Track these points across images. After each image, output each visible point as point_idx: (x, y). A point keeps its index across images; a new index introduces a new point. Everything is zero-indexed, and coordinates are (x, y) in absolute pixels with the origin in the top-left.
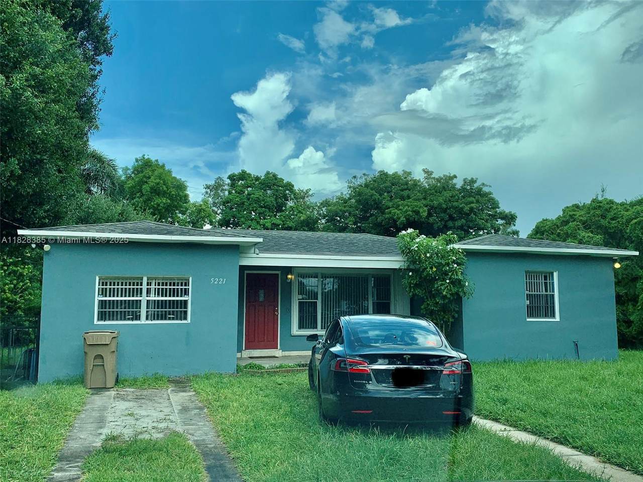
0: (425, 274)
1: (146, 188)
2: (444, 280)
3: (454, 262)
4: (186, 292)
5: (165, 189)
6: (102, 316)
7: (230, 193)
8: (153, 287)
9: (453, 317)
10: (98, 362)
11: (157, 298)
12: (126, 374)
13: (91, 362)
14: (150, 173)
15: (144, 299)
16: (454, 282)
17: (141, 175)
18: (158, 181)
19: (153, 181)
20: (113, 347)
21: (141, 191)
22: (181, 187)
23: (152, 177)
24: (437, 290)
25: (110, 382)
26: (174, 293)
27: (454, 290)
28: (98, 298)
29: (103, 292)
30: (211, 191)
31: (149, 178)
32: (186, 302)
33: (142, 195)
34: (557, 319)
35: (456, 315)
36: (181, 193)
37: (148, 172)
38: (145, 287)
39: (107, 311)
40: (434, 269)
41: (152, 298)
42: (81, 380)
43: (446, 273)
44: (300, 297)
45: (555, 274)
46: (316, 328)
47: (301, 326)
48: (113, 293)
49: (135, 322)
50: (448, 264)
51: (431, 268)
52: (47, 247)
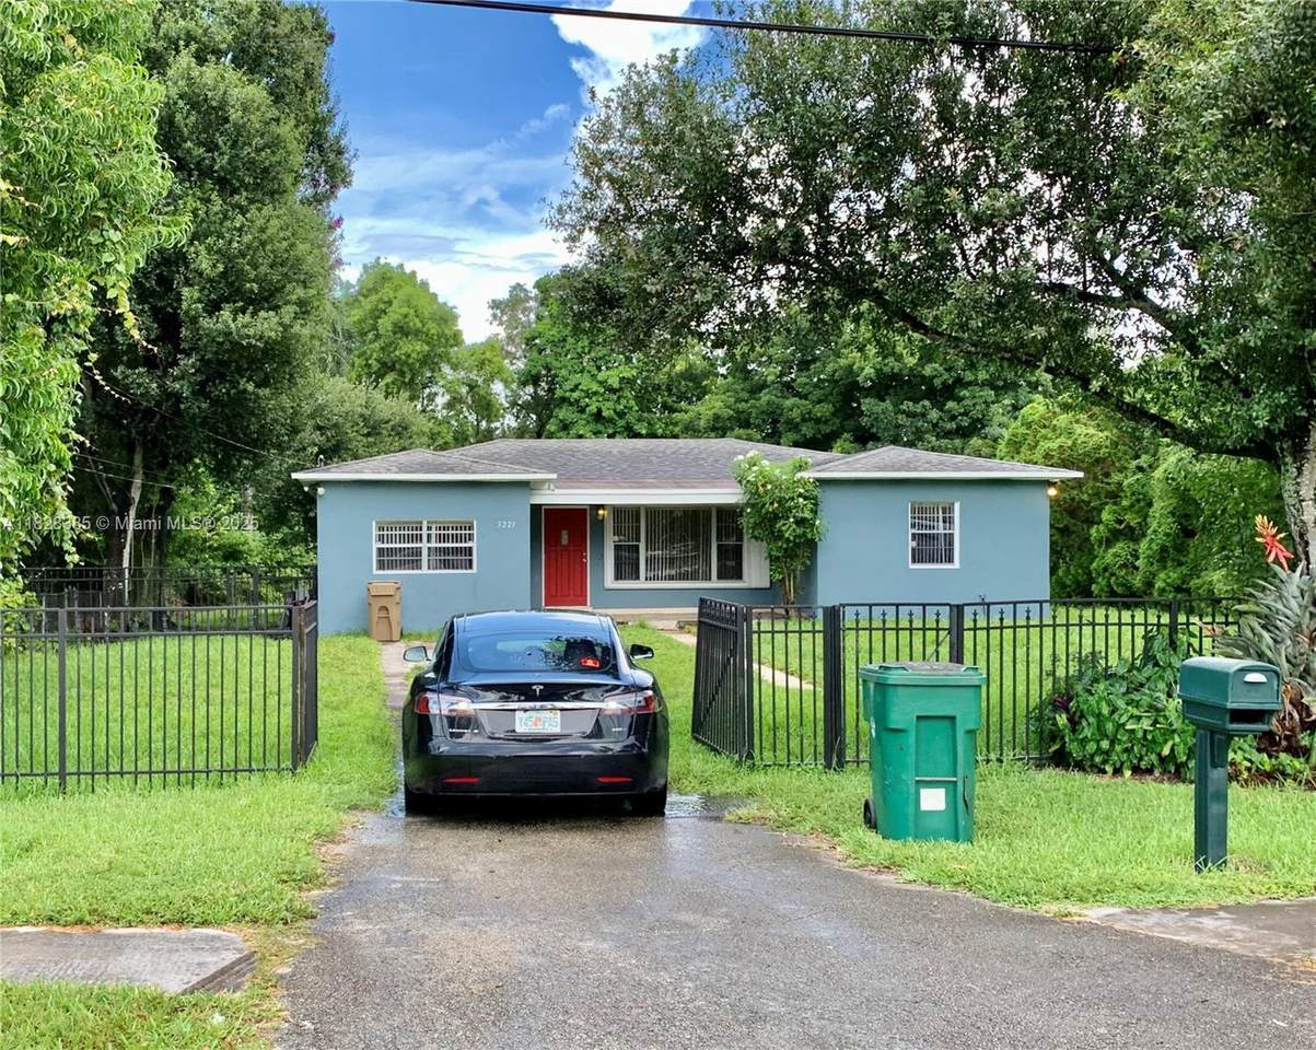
0: (764, 511)
1: (385, 324)
2: (788, 518)
3: (800, 495)
4: (471, 537)
5: (419, 325)
6: (381, 565)
7: (539, 318)
8: (433, 532)
9: (803, 563)
10: (383, 614)
11: (439, 545)
12: (409, 627)
13: (376, 614)
14: (391, 294)
15: (424, 545)
16: (800, 522)
17: (374, 298)
18: (404, 310)
19: (395, 314)
20: (397, 599)
21: (375, 328)
22: (447, 317)
23: (395, 302)
24: (780, 531)
25: (396, 636)
26: (456, 538)
27: (799, 531)
28: (376, 545)
29: (381, 538)
30: (502, 312)
31: (390, 303)
32: (470, 548)
33: (378, 336)
34: (957, 564)
35: (808, 562)
36: (447, 332)
37: (387, 292)
38: (425, 532)
39: (387, 559)
40: (776, 505)
41: (433, 545)
42: (367, 633)
43: (790, 510)
44: (616, 538)
45: (957, 506)
46: (638, 578)
47: (618, 576)
48: (391, 539)
49: (415, 572)
50: (793, 499)
51: (772, 503)
52: (321, 491)
